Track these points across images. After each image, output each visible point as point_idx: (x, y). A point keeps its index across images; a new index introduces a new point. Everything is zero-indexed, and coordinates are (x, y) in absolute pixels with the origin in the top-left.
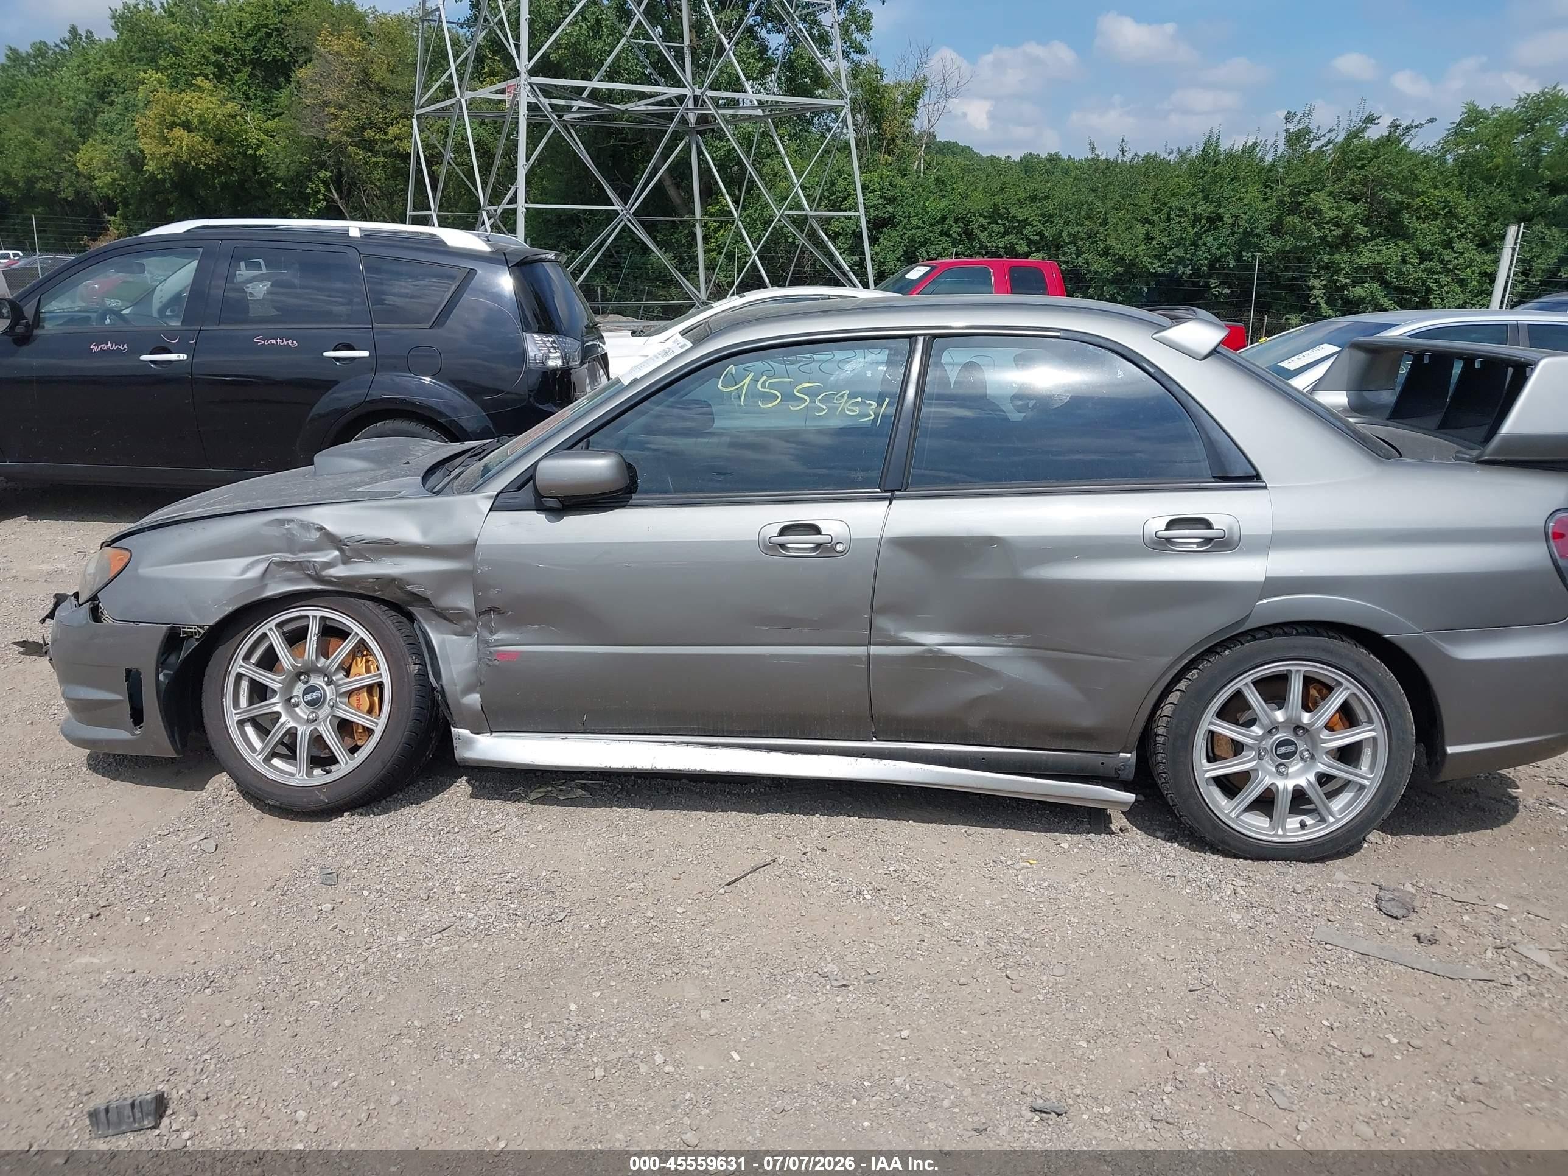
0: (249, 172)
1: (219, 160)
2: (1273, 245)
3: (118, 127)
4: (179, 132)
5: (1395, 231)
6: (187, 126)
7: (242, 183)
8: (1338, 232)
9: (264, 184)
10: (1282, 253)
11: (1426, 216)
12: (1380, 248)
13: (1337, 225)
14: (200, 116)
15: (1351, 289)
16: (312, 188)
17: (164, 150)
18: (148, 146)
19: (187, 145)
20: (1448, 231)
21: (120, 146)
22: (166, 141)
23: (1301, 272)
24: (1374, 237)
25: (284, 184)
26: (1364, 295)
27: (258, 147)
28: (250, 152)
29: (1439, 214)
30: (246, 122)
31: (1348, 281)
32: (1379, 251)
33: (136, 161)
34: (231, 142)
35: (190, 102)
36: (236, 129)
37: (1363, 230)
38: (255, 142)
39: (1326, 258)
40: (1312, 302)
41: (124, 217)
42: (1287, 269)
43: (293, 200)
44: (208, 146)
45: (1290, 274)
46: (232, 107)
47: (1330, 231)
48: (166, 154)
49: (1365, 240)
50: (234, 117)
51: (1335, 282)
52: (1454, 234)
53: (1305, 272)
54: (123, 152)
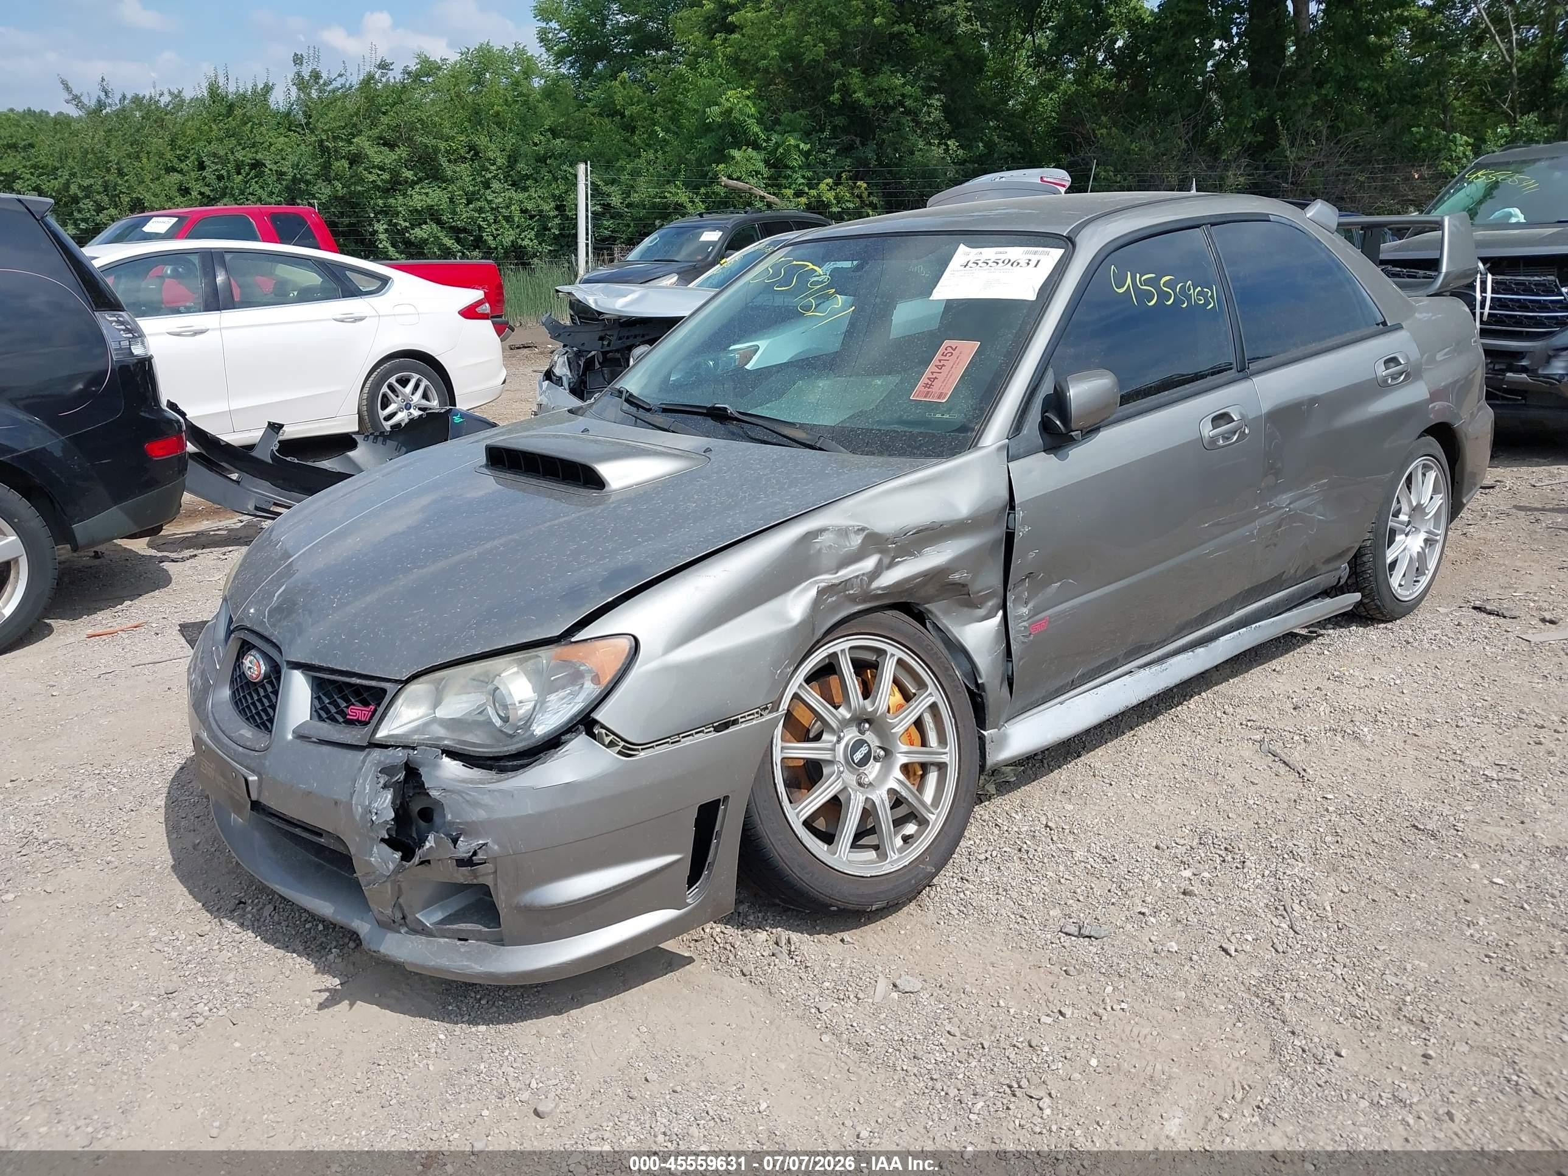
2: (324, 191)
5: (435, 175)
8: (386, 176)
10: (335, 198)
11: (455, 160)
12: (427, 191)
13: (382, 169)
15: (412, 232)
20: (483, 173)
23: (357, 217)
24: (420, 180)
26: (425, 236)
29: (466, 158)
31: (407, 224)
32: (427, 194)
37: (409, 174)
39: (380, 202)
40: (380, 246)
42: (342, 214)
45: (346, 220)
47: (378, 175)
49: (413, 184)
51: (396, 224)
52: (489, 176)
53: (361, 217)
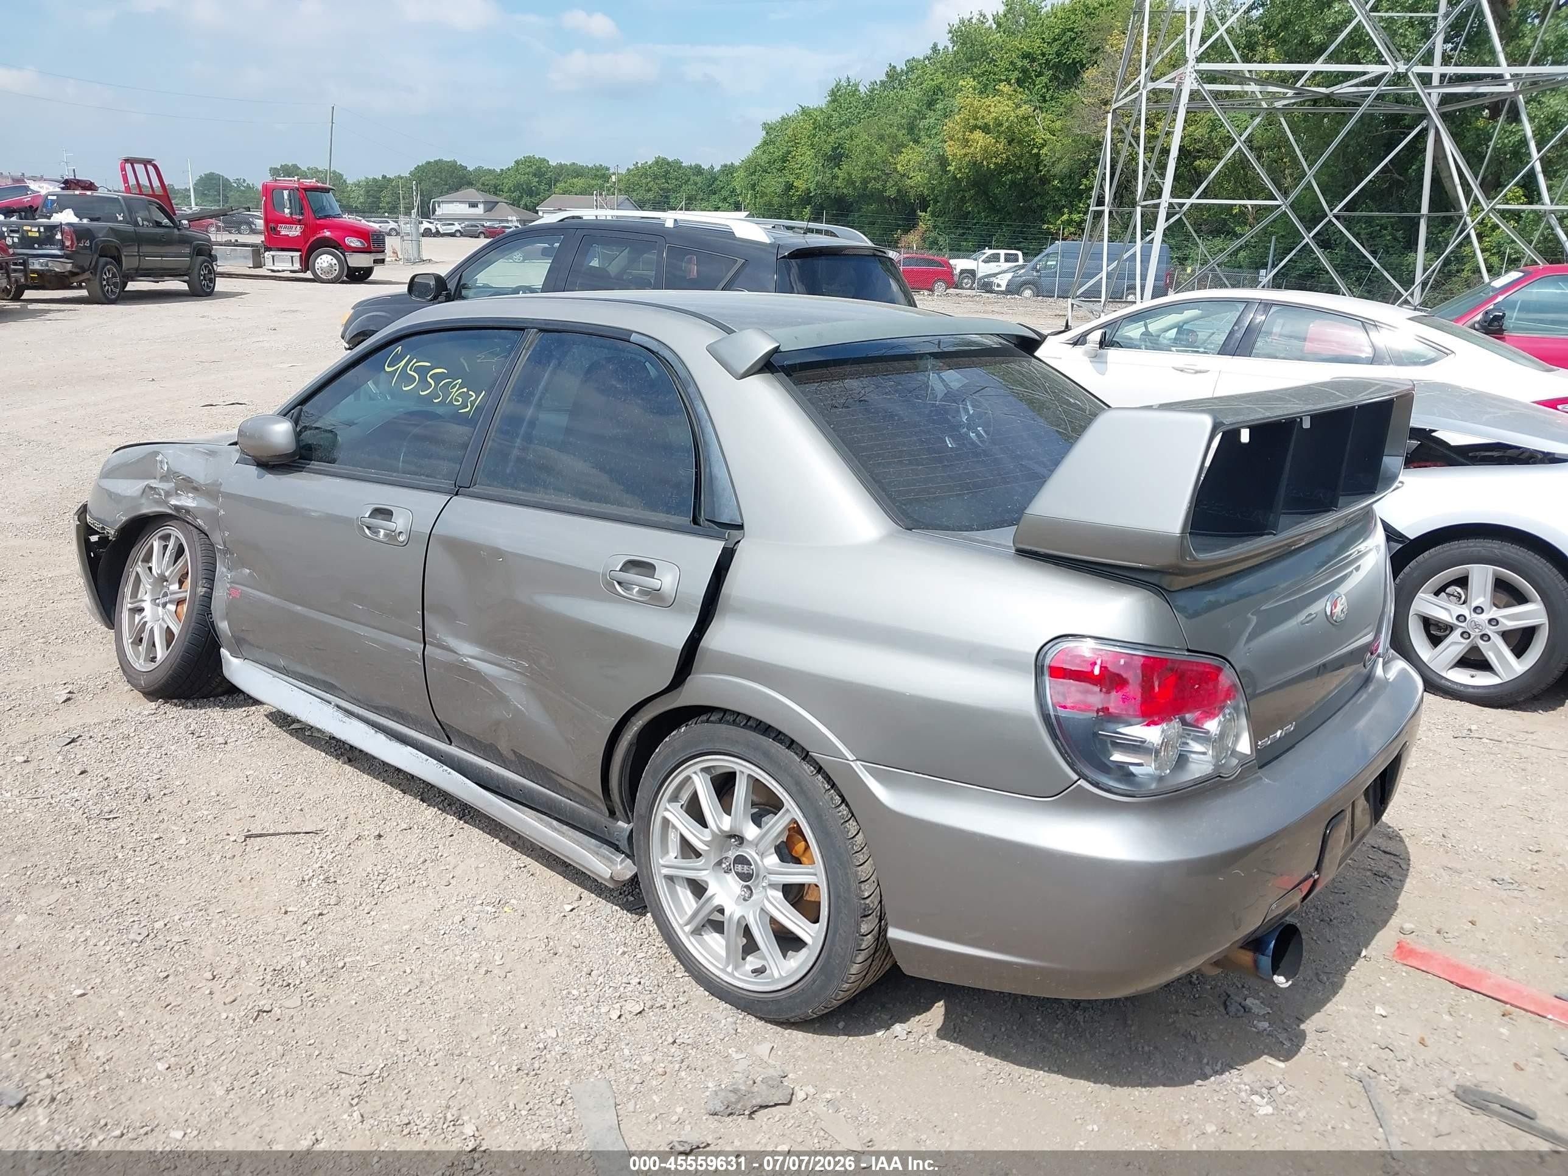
0: (1032, 171)
1: (1008, 159)
3: (934, 131)
4: (978, 135)
6: (986, 129)
7: (1026, 179)
9: (1044, 181)
14: (996, 119)
16: (1086, 185)
17: (963, 152)
18: (951, 149)
19: (981, 146)
21: (933, 148)
22: (966, 143)
25: (1061, 182)
27: (1043, 146)
28: (1035, 151)
30: (1037, 123)
33: (943, 162)
34: (1020, 142)
35: (990, 106)
36: (1026, 130)
38: (1041, 141)
41: (933, 214)
43: (1066, 196)
44: (1001, 147)
46: (1026, 109)
48: (965, 155)
50: (1027, 119)
54: (934, 154)
